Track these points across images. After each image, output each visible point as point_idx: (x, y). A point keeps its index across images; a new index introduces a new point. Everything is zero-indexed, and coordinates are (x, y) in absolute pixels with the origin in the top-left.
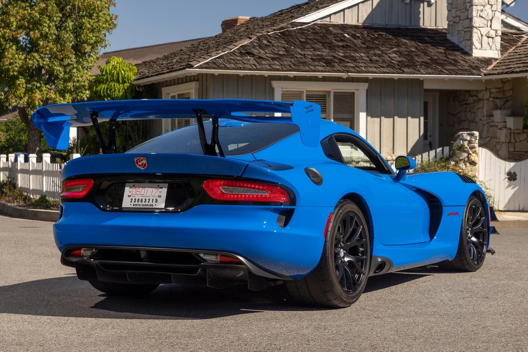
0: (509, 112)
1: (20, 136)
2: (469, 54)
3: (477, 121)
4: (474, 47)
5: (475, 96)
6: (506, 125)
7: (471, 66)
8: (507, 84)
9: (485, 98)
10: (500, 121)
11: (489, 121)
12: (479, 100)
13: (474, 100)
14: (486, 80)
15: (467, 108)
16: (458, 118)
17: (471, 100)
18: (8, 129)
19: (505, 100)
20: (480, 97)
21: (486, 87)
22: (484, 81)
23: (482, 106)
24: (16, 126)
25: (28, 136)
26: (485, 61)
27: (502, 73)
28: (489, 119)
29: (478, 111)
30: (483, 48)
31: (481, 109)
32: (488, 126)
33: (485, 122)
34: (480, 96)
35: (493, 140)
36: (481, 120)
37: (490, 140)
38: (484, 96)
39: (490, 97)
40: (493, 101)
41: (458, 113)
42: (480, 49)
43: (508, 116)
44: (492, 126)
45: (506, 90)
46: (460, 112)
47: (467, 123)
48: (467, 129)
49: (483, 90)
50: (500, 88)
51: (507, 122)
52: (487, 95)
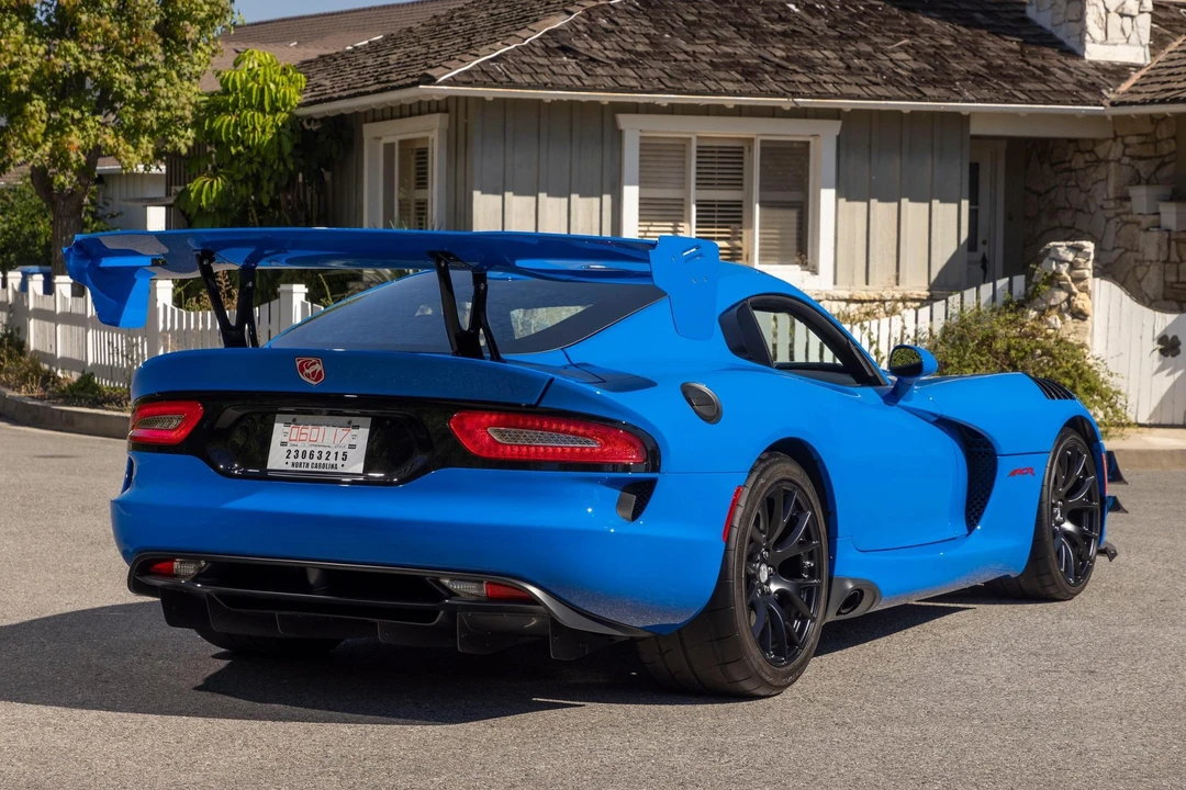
0: (1165, 190)
1: (33, 223)
2: (1076, 53)
3: (1093, 210)
4: (1088, 38)
5: (1088, 152)
6: (1159, 220)
7: (1080, 83)
8: (1163, 126)
9: (1111, 157)
10: (1145, 212)
11: (1121, 211)
12: (1098, 161)
13: (1086, 162)
14: (1114, 117)
15: (1069, 179)
16: (1050, 201)
17: (1079, 161)
18: (6, 208)
19: (1158, 162)
20: (1101, 156)
21: (1115, 132)
22: (1110, 118)
23: (1104, 177)
24: (24, 199)
25: (51, 223)
26: (1112, 72)
27: (1152, 102)
28: (1121, 206)
29: (1095, 186)
30: (1109, 41)
31: (1102, 184)
32: (1117, 224)
33: (1110, 214)
34: (1101, 151)
35: (1128, 254)
36: (1102, 207)
37: (1121, 255)
38: (1109, 152)
39: (1124, 155)
40: (1129, 165)
41: (1048, 192)
42: (1102, 43)
43: (1165, 201)
44: (1127, 223)
45: (1162, 140)
46: (1053, 188)
47: (1070, 214)
48: (1068, 228)
49: (1108, 139)
50: (1146, 135)
51: (1163, 215)
52: (1116, 151)
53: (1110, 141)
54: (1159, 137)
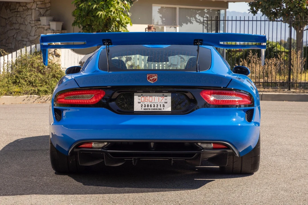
0: (51, 18)
3: (26, 24)
5: (24, 6)
6: (50, 27)
9: (33, 8)
10: (46, 25)
11: (37, 24)
12: (28, 9)
13: (23, 9)
15: (17, 14)
16: (10, 21)
17: (21, 9)
19: (46, 9)
23: (30, 14)
28: (37, 23)
29: (27, 17)
31: (29, 16)
32: (36, 28)
33: (33, 25)
34: (29, 6)
36: (30, 23)
37: (37, 38)
38: (32, 6)
39: (36, 7)
40: (38, 10)
41: (9, 18)
43: (51, 21)
44: (39, 28)
45: (46, 3)
46: (11, 17)
47: (18, 25)
48: (17, 29)
49: (31, 2)
50: (42, 1)
51: (51, 26)
52: (34, 6)
53: (32, 3)
54: (46, 2)
